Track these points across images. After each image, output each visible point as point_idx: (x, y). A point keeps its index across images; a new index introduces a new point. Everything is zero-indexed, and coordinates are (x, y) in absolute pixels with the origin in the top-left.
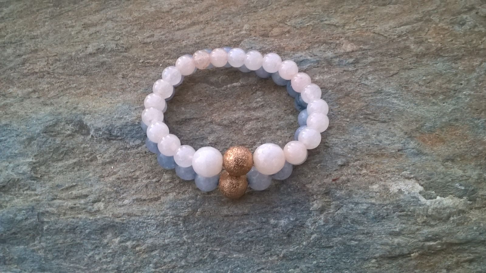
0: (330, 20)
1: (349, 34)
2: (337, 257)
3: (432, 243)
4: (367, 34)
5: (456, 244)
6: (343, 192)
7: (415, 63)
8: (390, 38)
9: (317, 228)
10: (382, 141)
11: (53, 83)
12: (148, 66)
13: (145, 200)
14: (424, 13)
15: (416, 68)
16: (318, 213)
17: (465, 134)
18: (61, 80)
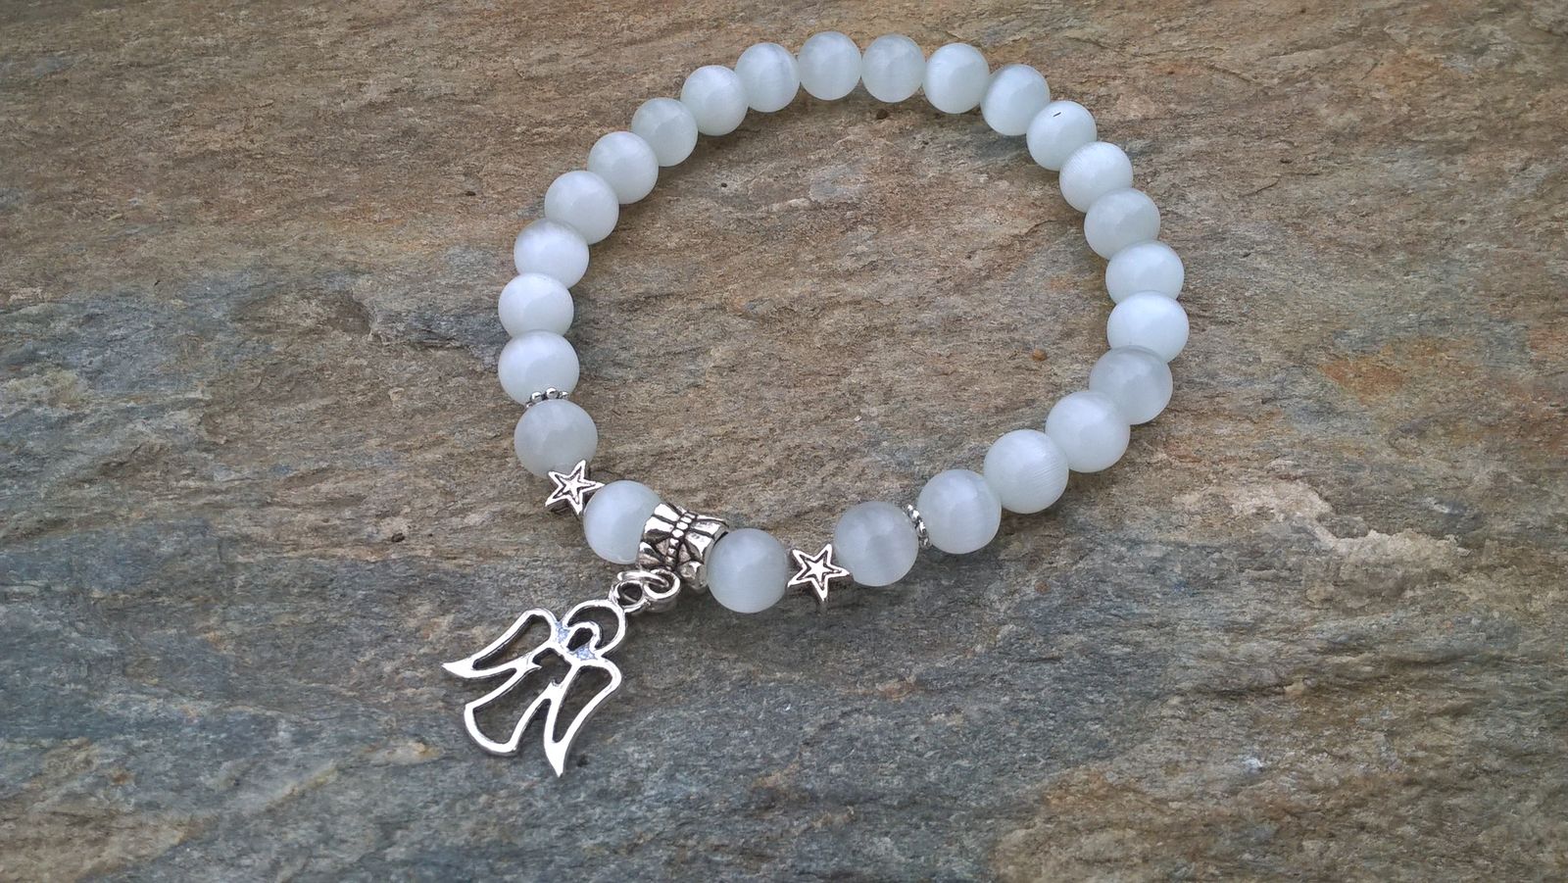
0: (1081, 28)
1: (1139, 70)
2: (1071, 686)
3: (1345, 659)
4: (1190, 72)
5: (1417, 664)
6: (1097, 511)
7: (1328, 159)
8: (1260, 84)
9: (1017, 609)
10: (1218, 374)
11: (264, 183)
12: (541, 144)
13: (524, 516)
14: (1366, 15)
15: (1330, 173)
16: (1021, 568)
17: (1461, 363)
18: (286, 177)
